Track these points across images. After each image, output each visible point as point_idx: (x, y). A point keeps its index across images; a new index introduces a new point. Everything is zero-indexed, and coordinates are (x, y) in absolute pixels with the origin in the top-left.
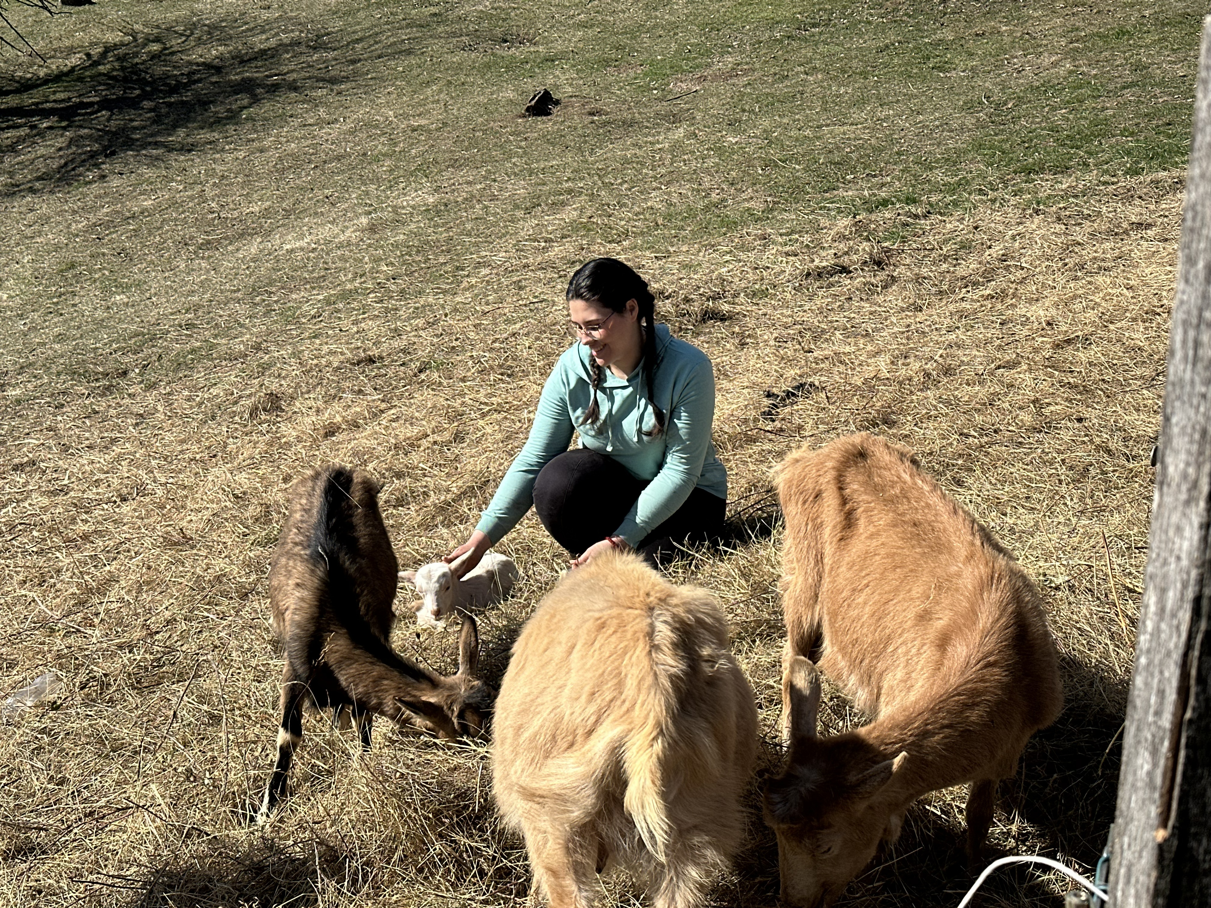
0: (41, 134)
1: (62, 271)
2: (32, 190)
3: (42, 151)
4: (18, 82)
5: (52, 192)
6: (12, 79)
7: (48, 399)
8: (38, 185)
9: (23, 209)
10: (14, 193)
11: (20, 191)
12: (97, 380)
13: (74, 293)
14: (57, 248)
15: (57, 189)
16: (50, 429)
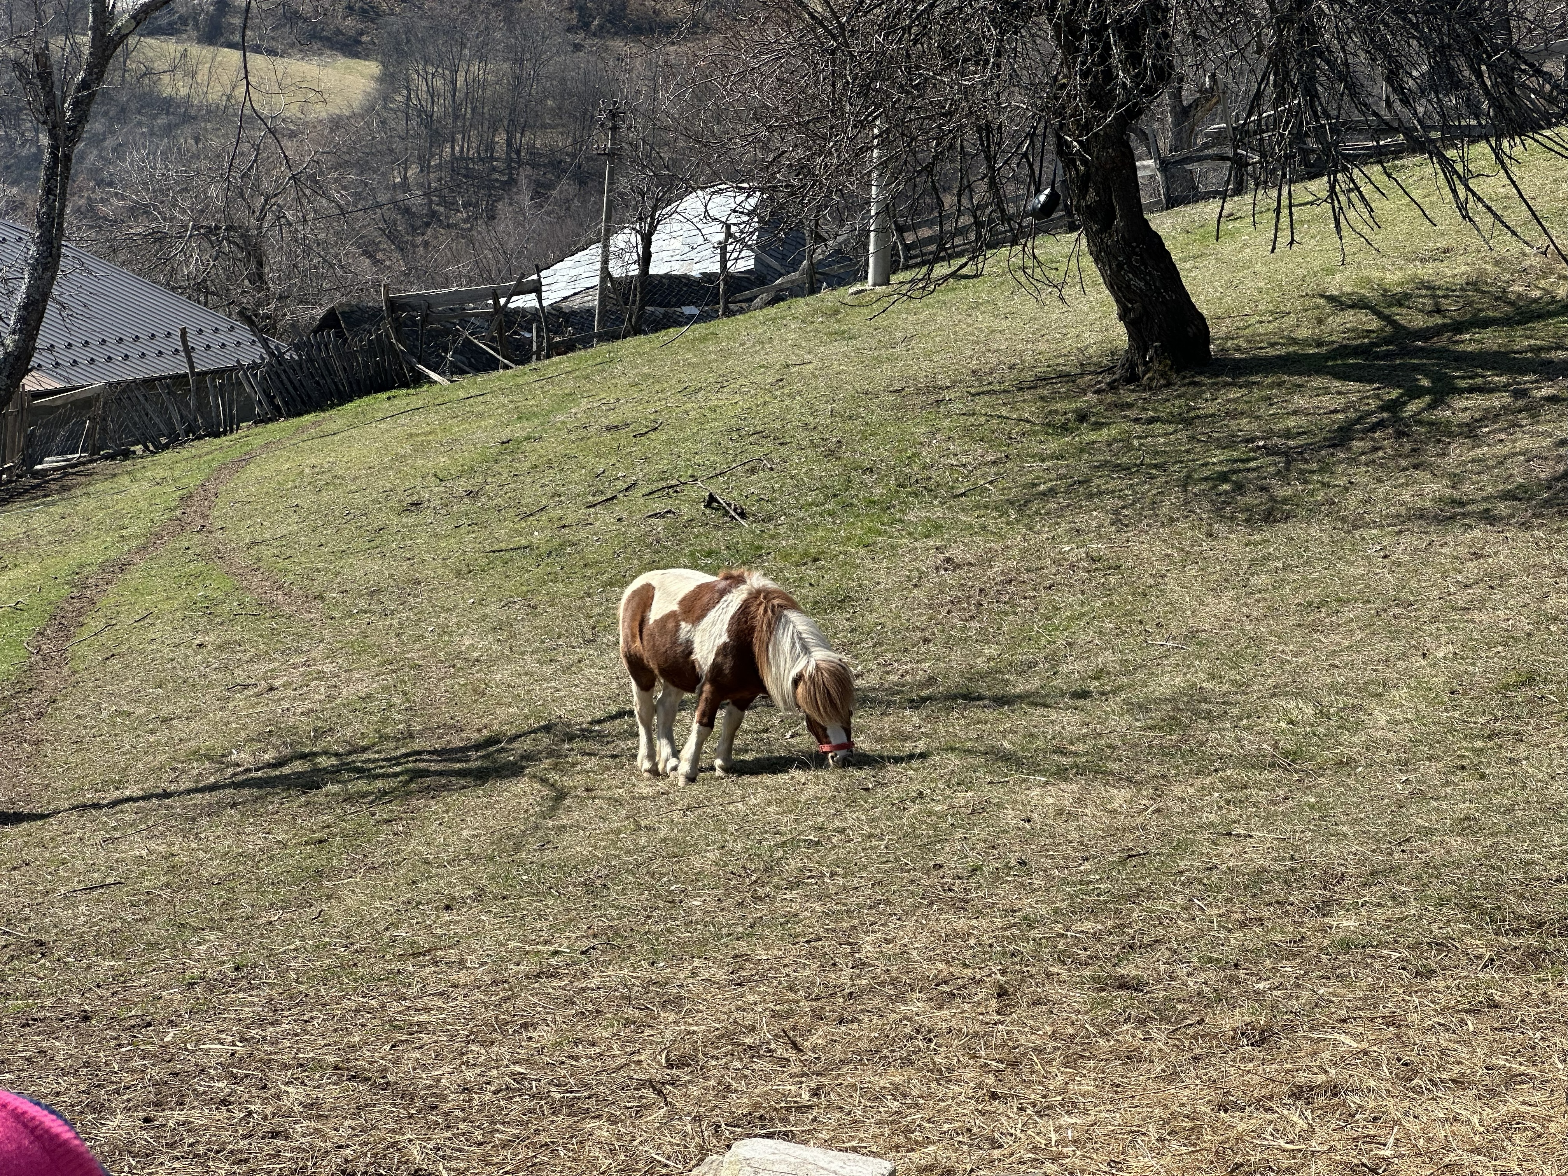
0: (1533, 410)
1: (1506, 687)
2: (1488, 518)
3: (1525, 442)
4: (1512, 304)
5: (1525, 526)
6: (1502, 297)
7: (1406, 953)
8: (1502, 508)
9: (1462, 551)
10: (1453, 517)
11: (1464, 515)
12: (1517, 932)
13: (1519, 737)
14: (1509, 639)
15: (1536, 522)
16: (1390, 1021)
